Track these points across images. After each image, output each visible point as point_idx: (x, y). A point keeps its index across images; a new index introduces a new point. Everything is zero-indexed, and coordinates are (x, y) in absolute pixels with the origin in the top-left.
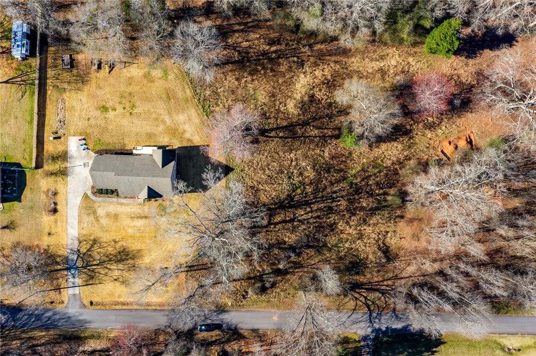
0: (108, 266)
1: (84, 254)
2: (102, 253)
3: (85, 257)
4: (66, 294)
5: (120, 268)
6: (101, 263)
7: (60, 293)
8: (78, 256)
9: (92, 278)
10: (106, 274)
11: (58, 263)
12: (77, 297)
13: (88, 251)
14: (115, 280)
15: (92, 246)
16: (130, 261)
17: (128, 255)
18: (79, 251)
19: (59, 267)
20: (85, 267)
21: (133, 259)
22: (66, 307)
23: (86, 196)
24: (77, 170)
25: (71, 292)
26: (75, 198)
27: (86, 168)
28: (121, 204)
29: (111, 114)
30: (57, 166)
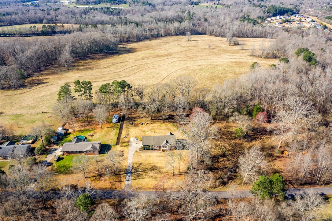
0: (147, 172)
1: (136, 168)
2: (144, 167)
3: (136, 169)
4: (124, 184)
5: (153, 172)
6: (144, 171)
7: (121, 183)
8: (132, 168)
9: (138, 176)
10: (145, 175)
11: (122, 172)
12: (130, 185)
14: (150, 177)
15: (140, 165)
17: (157, 168)
18: (133, 167)
19: (123, 173)
20: (136, 172)
21: (159, 169)
23: (136, 151)
24: (133, 145)
25: (127, 182)
26: (132, 152)
27: (137, 144)
28: (152, 153)
29: (147, 133)
30: (125, 144)
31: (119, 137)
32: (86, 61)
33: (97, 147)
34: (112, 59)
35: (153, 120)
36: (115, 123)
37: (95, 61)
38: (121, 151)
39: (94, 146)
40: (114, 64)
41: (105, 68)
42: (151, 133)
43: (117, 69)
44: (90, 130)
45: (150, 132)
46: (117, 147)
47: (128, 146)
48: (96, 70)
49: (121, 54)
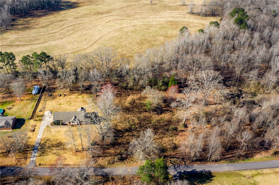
0: (52, 148)
1: (42, 144)
2: (50, 144)
3: (42, 145)
4: (29, 161)
5: (57, 149)
6: (49, 147)
7: (26, 160)
8: (40, 145)
9: (43, 153)
10: (50, 152)
11: (29, 148)
12: (34, 162)
13: (44, 143)
14: (54, 154)
15: (46, 141)
16: (62, 147)
17: (62, 144)
18: (40, 143)
19: (29, 149)
20: (41, 149)
21: (64, 146)
22: (27, 166)
23: (48, 126)
24: (46, 119)
25: (32, 159)
26: (43, 127)
27: (50, 119)
28: (62, 128)
29: (62, 106)
30: (39, 118)
31: (35, 111)
32: (26, 19)
33: (10, 123)
34: (52, 16)
35: (72, 90)
36: (35, 95)
37: (36, 19)
38: (34, 125)
39: (8, 122)
40: (52, 23)
41: (43, 27)
42: (67, 106)
43: (54, 29)
44: (10, 102)
45: (66, 104)
46: (31, 121)
47: (41, 120)
48: (34, 30)
49: (62, 10)
